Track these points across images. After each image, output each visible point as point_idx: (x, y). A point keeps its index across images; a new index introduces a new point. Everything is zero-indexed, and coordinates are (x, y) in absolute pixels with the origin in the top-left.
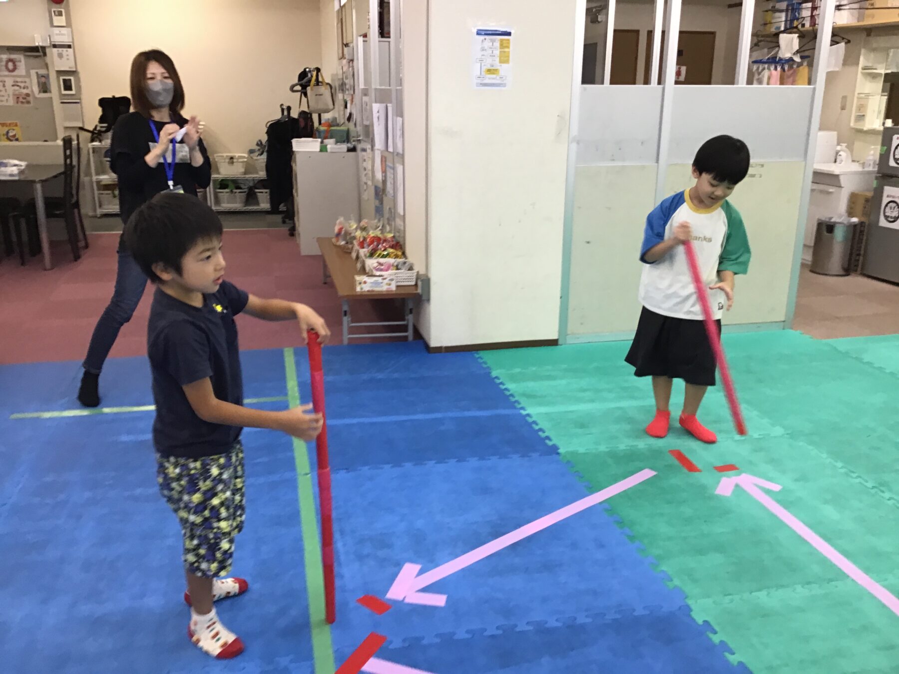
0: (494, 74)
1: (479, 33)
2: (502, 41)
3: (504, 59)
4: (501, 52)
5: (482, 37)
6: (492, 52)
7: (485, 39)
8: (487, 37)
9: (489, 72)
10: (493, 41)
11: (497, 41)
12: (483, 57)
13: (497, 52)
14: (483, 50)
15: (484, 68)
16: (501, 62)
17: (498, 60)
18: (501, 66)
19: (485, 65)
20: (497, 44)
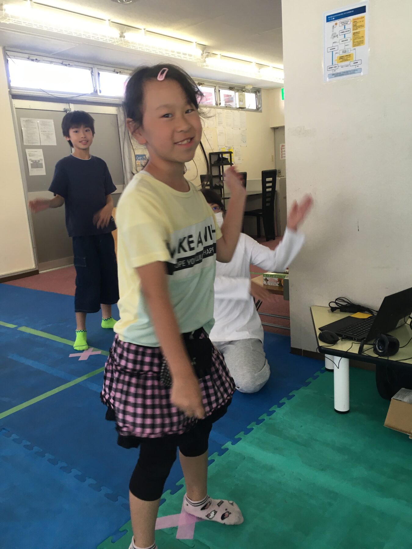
0: (347, 60)
1: (329, 19)
2: (355, 21)
3: (358, 41)
4: (354, 34)
5: (332, 23)
6: (345, 37)
7: (336, 24)
8: (338, 21)
9: (341, 60)
10: (344, 24)
11: (349, 23)
12: (334, 45)
13: (350, 36)
14: (334, 37)
15: (336, 57)
16: (354, 45)
17: (351, 43)
18: (355, 49)
19: (337, 53)
20: (350, 26)
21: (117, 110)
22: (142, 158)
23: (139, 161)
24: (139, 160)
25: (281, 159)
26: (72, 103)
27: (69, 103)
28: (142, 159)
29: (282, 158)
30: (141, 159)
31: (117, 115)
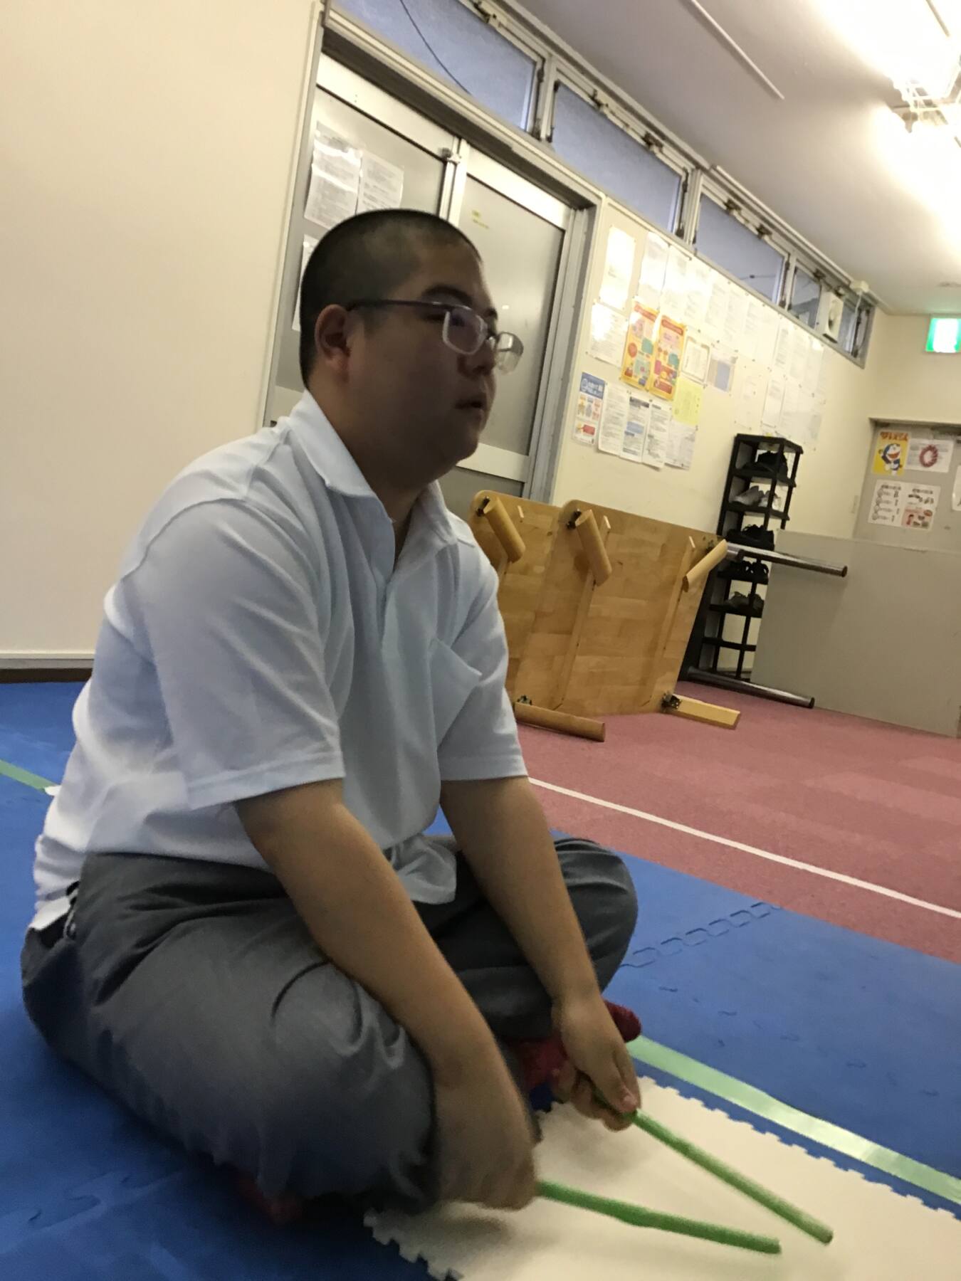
21: (567, 217)
22: (594, 390)
23: (587, 396)
24: (587, 392)
25: (870, 520)
26: (468, 142)
27: (460, 138)
28: (595, 392)
29: (874, 519)
30: (591, 391)
31: (563, 231)
